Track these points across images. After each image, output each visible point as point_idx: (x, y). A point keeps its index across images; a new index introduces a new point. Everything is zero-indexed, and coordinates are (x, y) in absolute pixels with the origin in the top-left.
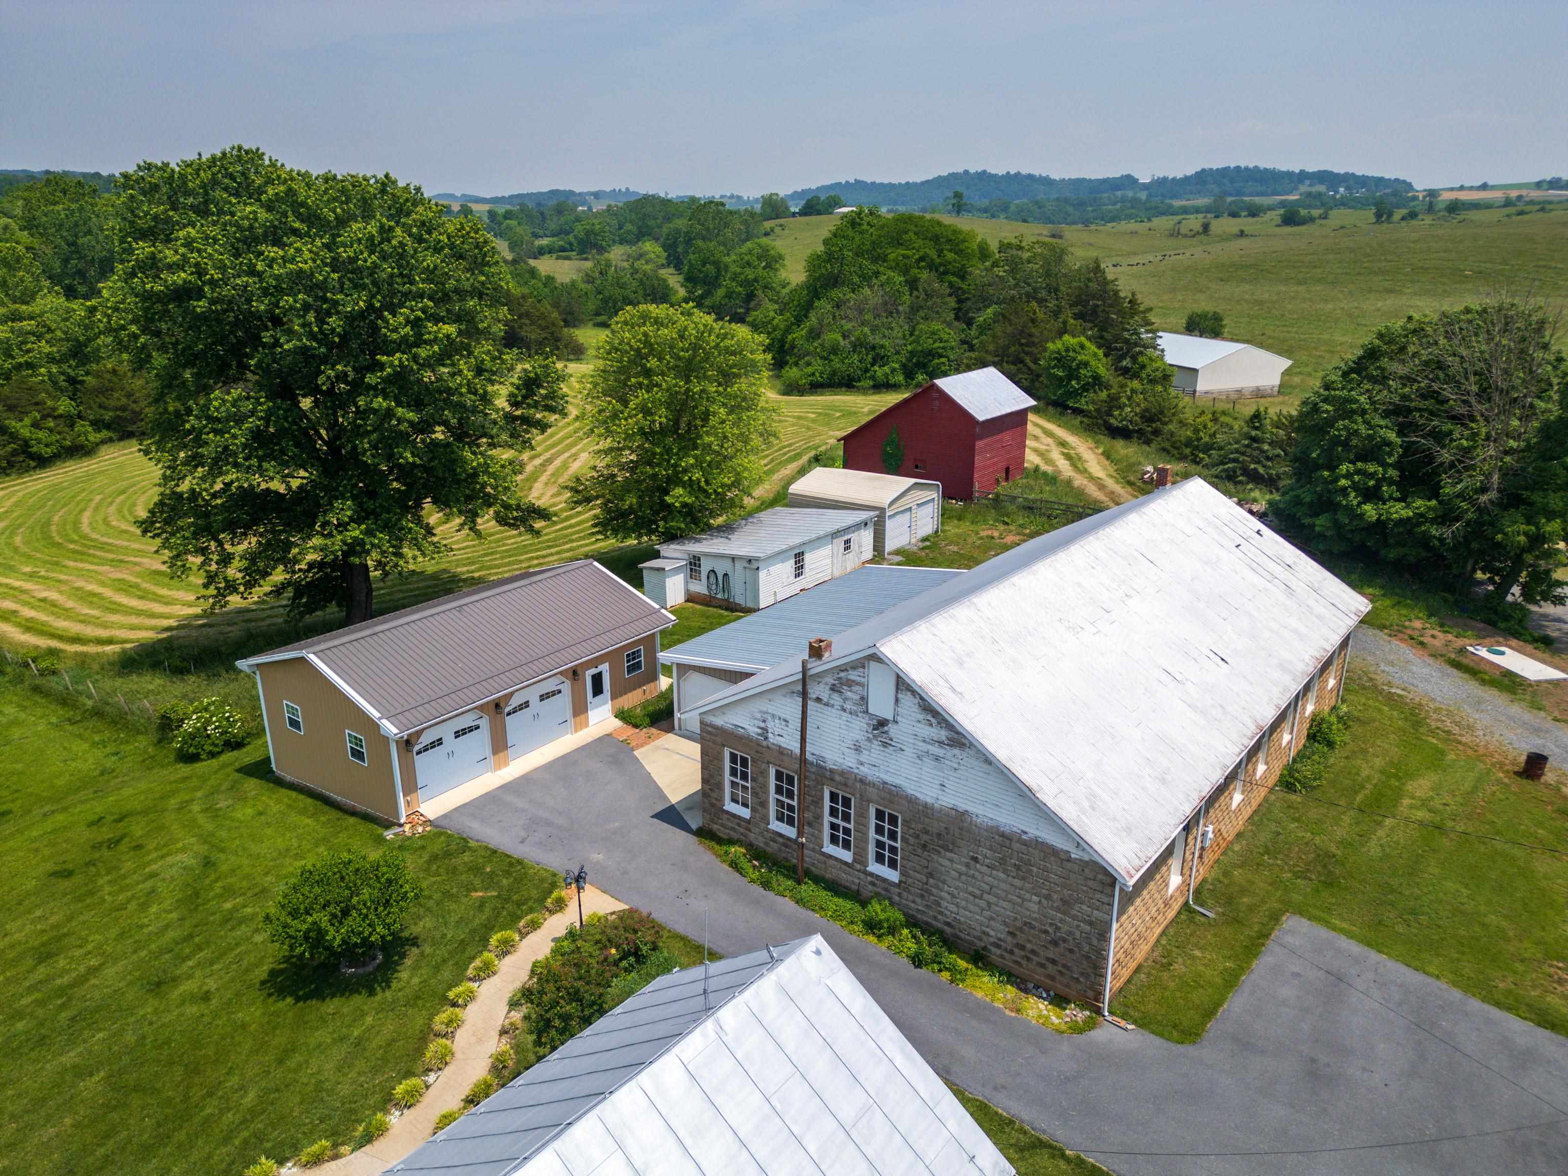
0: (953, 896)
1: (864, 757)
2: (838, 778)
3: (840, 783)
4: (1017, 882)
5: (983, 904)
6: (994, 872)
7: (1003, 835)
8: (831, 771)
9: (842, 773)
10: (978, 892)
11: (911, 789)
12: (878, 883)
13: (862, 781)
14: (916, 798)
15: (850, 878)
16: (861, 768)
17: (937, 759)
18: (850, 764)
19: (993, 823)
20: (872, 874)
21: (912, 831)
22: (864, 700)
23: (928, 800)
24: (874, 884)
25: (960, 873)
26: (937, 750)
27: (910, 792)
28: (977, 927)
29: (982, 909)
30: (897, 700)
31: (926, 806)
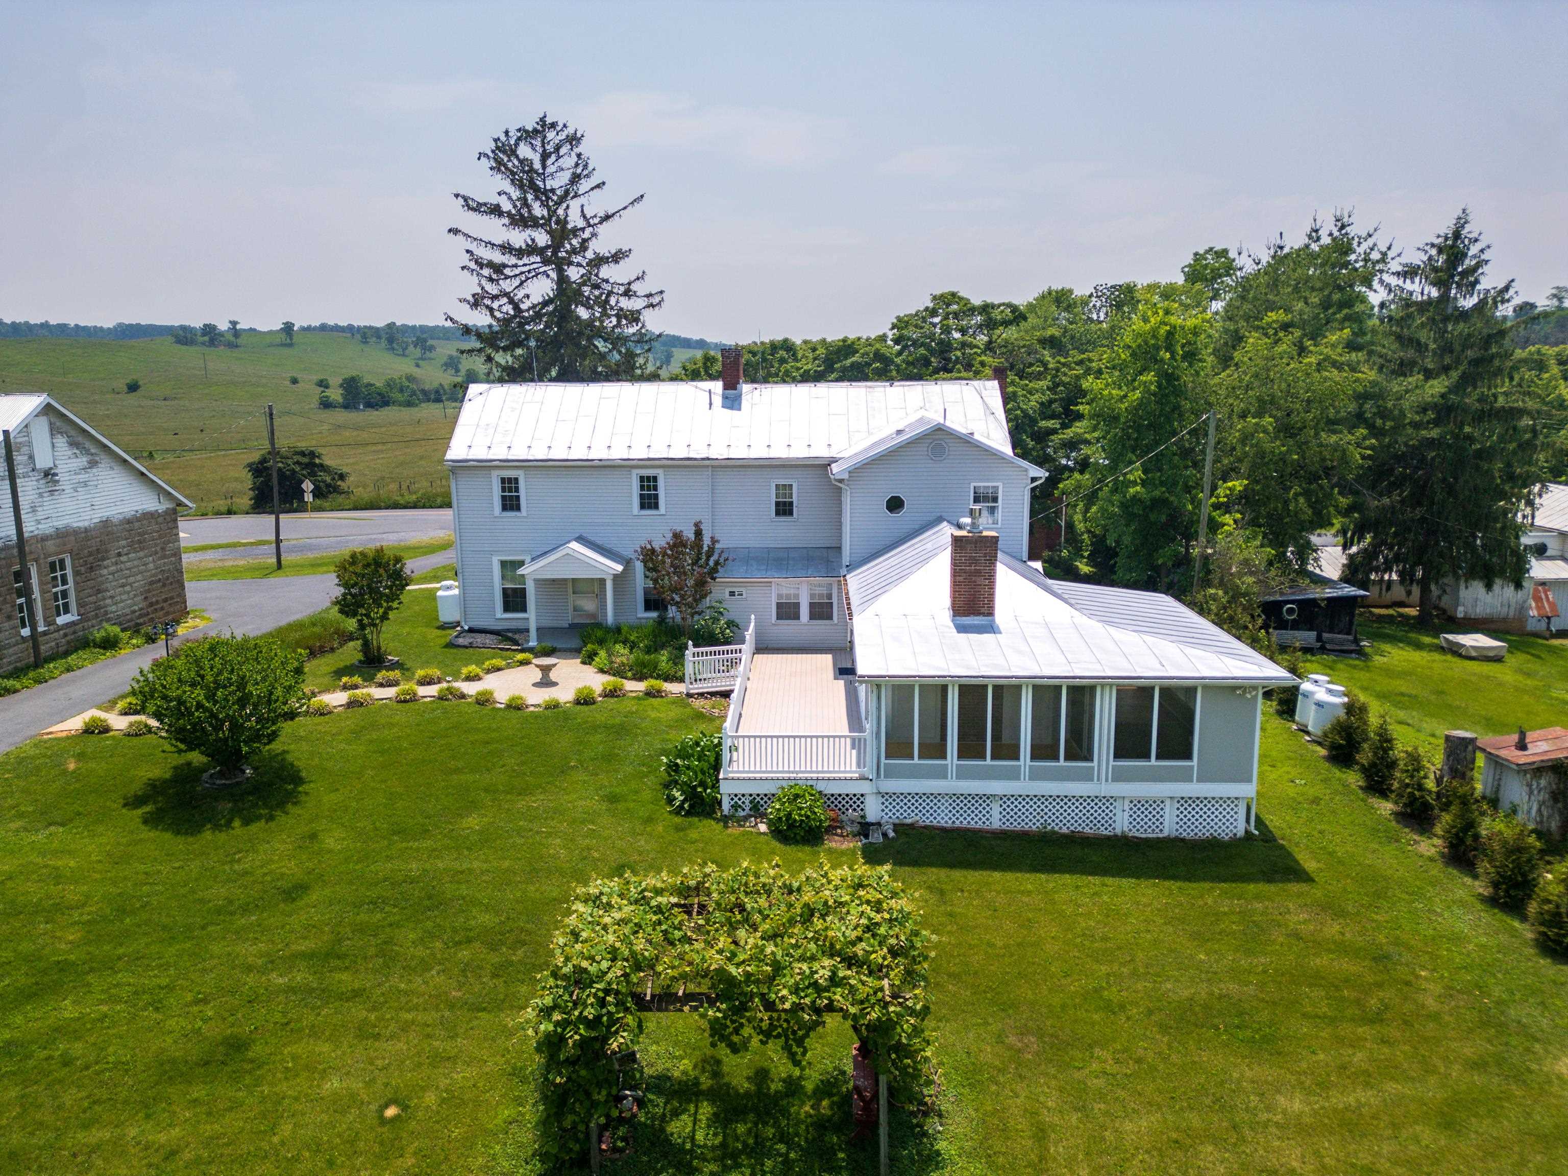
0: (112, 597)
4: (141, 554)
5: (128, 588)
6: (130, 556)
7: (129, 521)
10: (125, 581)
12: (68, 630)
13: (41, 540)
14: (79, 528)
16: (40, 526)
17: (85, 484)
18: (32, 529)
19: (121, 517)
22: (31, 457)
23: (86, 524)
24: (65, 635)
25: (113, 574)
26: (83, 477)
27: (75, 525)
28: (127, 611)
29: (128, 593)
30: (53, 446)
31: (86, 530)
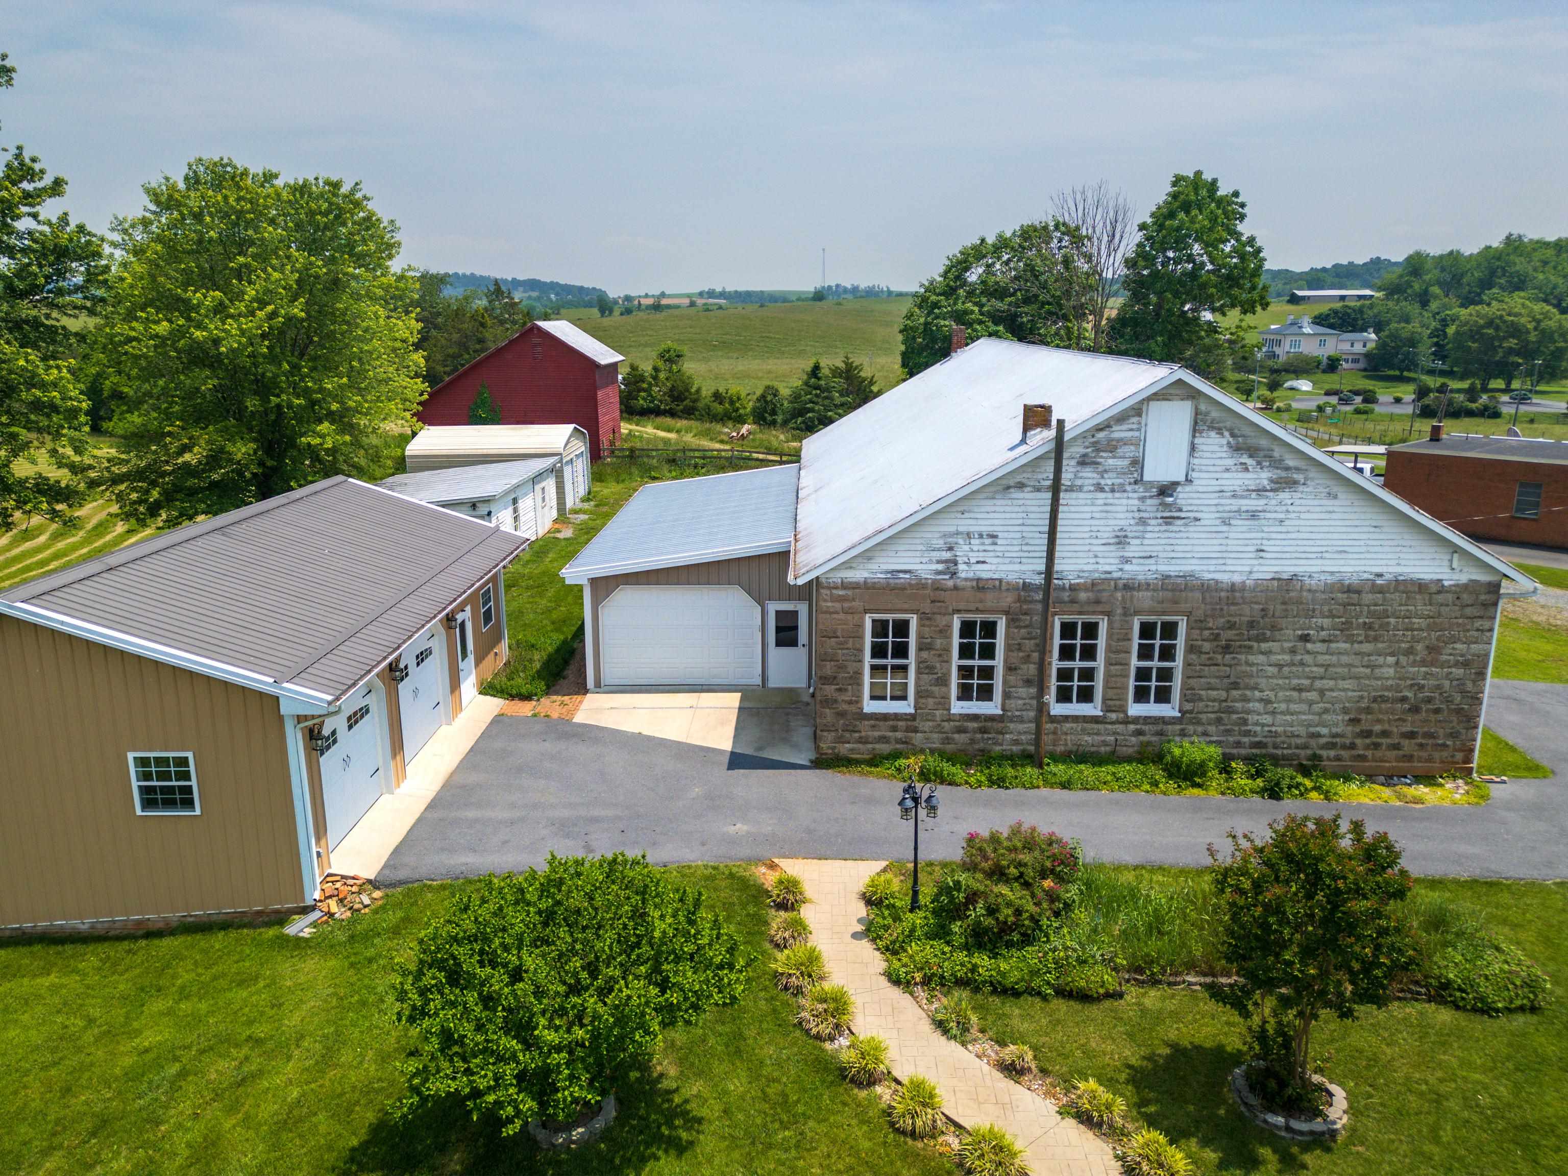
0: (1268, 702)
1: (1134, 549)
2: (1083, 596)
3: (1088, 602)
4: (1367, 647)
5: (1313, 695)
6: (1333, 645)
7: (1349, 589)
8: (1073, 588)
9: (1093, 585)
10: (1306, 682)
11: (1208, 572)
12: (1146, 728)
13: (1127, 587)
14: (1217, 582)
15: (1098, 738)
16: (1127, 567)
17: (1254, 515)
18: (1107, 568)
19: (1330, 579)
20: (1136, 720)
21: (1206, 633)
22: (1138, 464)
23: (1237, 578)
24: (1139, 733)
25: (1280, 666)
26: (1254, 503)
27: (1207, 576)
28: (1302, 731)
29: (1311, 703)
30: (1193, 448)
31: (1233, 588)
